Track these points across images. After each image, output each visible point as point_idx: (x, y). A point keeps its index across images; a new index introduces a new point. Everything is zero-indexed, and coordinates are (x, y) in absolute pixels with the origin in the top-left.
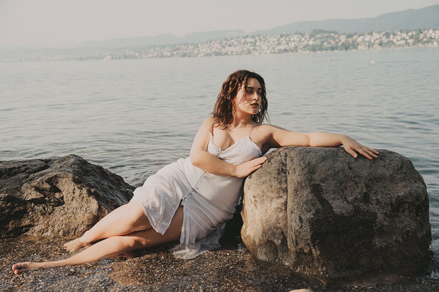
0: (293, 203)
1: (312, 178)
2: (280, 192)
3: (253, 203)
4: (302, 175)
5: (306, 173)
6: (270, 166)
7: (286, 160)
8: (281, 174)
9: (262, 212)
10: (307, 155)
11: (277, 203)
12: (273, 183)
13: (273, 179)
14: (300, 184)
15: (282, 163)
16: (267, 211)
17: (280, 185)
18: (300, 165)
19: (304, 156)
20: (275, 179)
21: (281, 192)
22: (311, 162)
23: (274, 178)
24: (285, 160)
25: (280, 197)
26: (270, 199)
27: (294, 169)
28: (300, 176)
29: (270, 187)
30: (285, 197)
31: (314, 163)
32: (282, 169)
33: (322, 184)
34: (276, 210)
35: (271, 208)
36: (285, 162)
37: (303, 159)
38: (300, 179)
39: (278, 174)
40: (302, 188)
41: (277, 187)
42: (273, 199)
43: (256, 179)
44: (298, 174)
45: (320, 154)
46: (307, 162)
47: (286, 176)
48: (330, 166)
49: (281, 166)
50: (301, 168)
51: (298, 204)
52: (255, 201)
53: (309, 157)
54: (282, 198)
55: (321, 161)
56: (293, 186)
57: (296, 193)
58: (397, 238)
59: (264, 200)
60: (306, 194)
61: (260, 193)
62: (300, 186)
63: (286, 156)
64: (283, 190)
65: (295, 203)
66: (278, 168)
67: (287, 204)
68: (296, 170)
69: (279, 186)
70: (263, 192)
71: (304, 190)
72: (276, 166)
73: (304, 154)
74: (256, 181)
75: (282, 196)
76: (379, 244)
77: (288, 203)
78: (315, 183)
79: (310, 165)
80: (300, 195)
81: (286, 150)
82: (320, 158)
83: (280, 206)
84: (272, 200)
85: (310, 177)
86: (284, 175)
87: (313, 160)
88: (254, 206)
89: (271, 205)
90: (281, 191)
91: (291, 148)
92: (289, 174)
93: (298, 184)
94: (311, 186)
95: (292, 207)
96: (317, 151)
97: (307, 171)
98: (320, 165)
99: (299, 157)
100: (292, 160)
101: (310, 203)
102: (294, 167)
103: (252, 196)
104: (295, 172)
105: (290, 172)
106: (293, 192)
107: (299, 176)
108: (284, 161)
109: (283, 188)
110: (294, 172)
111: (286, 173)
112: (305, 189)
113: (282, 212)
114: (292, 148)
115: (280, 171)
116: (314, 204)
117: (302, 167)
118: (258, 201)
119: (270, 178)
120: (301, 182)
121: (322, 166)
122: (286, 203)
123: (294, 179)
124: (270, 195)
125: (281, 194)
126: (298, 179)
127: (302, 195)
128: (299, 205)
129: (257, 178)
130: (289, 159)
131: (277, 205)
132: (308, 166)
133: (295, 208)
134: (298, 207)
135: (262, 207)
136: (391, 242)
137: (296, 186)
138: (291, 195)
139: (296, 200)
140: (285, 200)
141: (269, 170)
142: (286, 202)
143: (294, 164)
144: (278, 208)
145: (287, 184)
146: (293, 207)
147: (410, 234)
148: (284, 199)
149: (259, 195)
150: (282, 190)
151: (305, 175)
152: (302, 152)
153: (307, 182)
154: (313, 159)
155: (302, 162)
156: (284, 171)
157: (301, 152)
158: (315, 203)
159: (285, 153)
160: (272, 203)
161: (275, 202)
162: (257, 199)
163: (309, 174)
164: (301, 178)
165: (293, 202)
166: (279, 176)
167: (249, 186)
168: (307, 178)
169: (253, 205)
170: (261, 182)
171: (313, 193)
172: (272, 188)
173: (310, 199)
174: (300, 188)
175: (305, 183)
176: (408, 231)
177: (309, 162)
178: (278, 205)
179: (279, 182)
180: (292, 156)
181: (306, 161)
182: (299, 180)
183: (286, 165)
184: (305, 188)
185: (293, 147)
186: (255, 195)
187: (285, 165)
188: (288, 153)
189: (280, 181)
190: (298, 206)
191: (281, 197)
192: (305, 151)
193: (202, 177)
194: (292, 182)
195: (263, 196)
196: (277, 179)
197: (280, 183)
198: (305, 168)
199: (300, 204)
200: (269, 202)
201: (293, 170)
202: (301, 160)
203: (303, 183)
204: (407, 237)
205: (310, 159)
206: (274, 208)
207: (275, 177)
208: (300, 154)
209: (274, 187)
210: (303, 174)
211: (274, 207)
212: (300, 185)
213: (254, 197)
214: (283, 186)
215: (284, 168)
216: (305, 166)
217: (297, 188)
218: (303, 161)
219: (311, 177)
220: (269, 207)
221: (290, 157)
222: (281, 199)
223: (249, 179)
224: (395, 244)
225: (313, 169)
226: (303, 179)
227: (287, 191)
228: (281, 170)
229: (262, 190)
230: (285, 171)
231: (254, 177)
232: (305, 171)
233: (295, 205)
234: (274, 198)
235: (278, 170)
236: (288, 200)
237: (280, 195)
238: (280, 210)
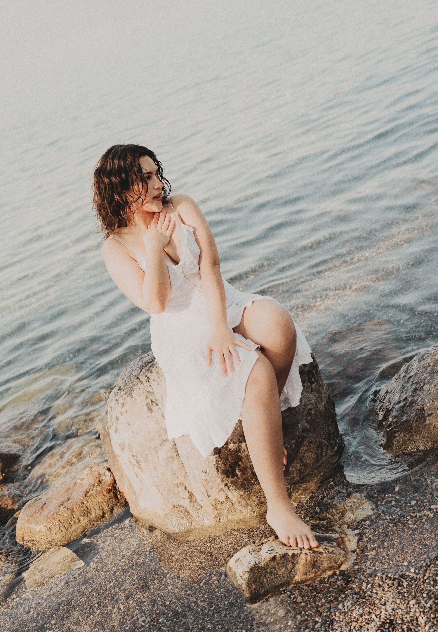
2: (162, 435)
3: (135, 465)
8: (153, 407)
9: (152, 473)
11: (164, 451)
16: (157, 469)
25: (165, 441)
26: (154, 450)
34: (167, 461)
35: (160, 462)
52: (136, 462)
58: (302, 426)
59: (146, 455)
61: (138, 448)
65: (186, 445)
70: (141, 445)
76: (288, 445)
83: (169, 455)
84: (156, 450)
88: (138, 469)
89: (157, 457)
90: (162, 433)
103: (130, 457)
113: (175, 460)
118: (141, 461)
122: (175, 446)
124: (152, 444)
125: (164, 437)
131: (165, 454)
133: (189, 451)
135: (148, 465)
136: (298, 434)
140: (172, 443)
144: (168, 458)
146: (187, 450)
147: (313, 412)
149: (139, 452)
150: (162, 431)
160: (159, 454)
161: (162, 451)
162: (138, 458)
167: (120, 445)
169: (135, 468)
170: (133, 433)
172: (151, 435)
176: (310, 409)
186: (134, 454)
195: (145, 451)
200: (154, 455)
204: (311, 418)
211: (162, 459)
213: (133, 457)
220: (157, 462)
222: (167, 444)
224: (304, 435)
229: (139, 443)
234: (158, 447)
237: (164, 439)
238: (171, 459)
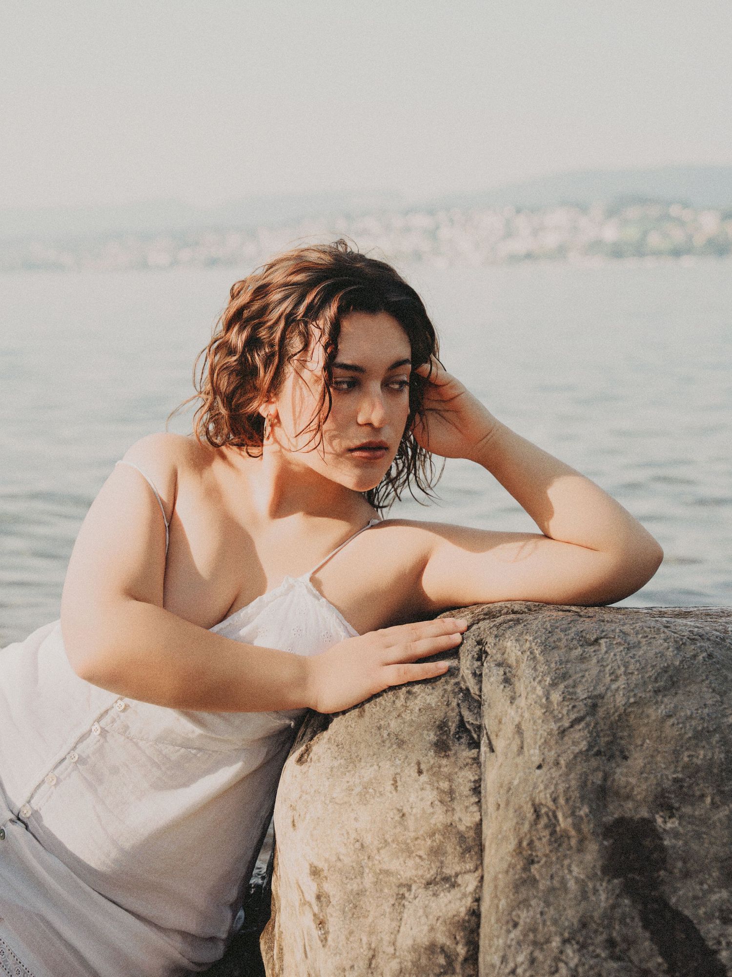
0: (509, 932)
1: (609, 783)
2: (445, 854)
3: (310, 904)
4: (557, 763)
5: (575, 757)
6: (399, 704)
7: (478, 677)
8: (455, 747)
9: (352, 967)
10: (582, 659)
11: (427, 917)
12: (412, 798)
13: (415, 774)
14: (544, 821)
15: (461, 688)
16: (377, 967)
17: (450, 810)
18: (548, 708)
19: (567, 661)
20: (424, 778)
21: (449, 849)
22: (601, 697)
23: (420, 772)
24: (474, 674)
25: (446, 879)
26: (396, 890)
27: (519, 730)
28: (545, 769)
29: (397, 818)
30: (471, 888)
31: (620, 700)
32: (462, 723)
33: (665, 822)
34: (424, 961)
35: (398, 944)
36: (474, 690)
37: (565, 676)
38: (546, 787)
39: (442, 747)
40: (557, 839)
41: (433, 821)
42: (409, 890)
43: (332, 769)
44: (537, 760)
45: (651, 654)
46: (581, 693)
47: (476, 760)
48: (702, 719)
49: (454, 704)
50: (554, 726)
51: (535, 943)
52: (318, 897)
53: (594, 671)
54: (454, 885)
55: (657, 692)
56: (508, 825)
57: (526, 869)
59: (361, 893)
60: (577, 880)
61: (343, 850)
62: (546, 833)
63: (481, 656)
64: (462, 838)
65: (515, 934)
66: (439, 715)
67: (478, 925)
68: (528, 735)
69: (439, 818)
70: (358, 845)
71: (565, 856)
72: (428, 708)
73: (571, 649)
74: (327, 783)
75: (457, 875)
77: (483, 920)
78: (628, 815)
79: (601, 712)
80: (548, 883)
81: (481, 624)
82: (651, 673)
83: (442, 939)
84: (403, 897)
85: (598, 778)
86: (467, 754)
87: (614, 686)
88: (313, 926)
89: (395, 924)
90: (451, 847)
91: (507, 613)
92: (492, 750)
93: (538, 816)
94: (605, 836)
95: (504, 959)
96: (632, 639)
97: (583, 746)
98: (654, 713)
99: (542, 668)
100: (507, 681)
101: (600, 939)
102: (517, 719)
103: (307, 870)
104: (522, 748)
105: (500, 744)
106: (511, 866)
107: (539, 767)
108: (471, 683)
109: (462, 828)
110: (515, 747)
111: (476, 744)
112: (570, 848)
113: (454, 973)
114: (514, 612)
115: (447, 733)
116: (624, 946)
117: (558, 720)
118: (334, 901)
119: (399, 770)
120: (550, 804)
121: (663, 720)
122: (473, 919)
123: (516, 782)
124: (394, 865)
125: (452, 866)
126: (535, 787)
127: (556, 883)
128: (542, 949)
129: (336, 764)
130: (495, 670)
131: (426, 928)
132: (588, 719)
133: (516, 967)
134: (533, 961)
135: (351, 933)
137: (526, 826)
138: (501, 884)
139: (524, 917)
140: (469, 901)
141: (394, 725)
142: (475, 914)
143: (516, 702)
144: (432, 948)
145: (480, 811)
146: (511, 960)
148: (464, 895)
149: (339, 864)
150: (454, 840)
151: (570, 766)
152: (560, 640)
153: (584, 810)
154: (616, 680)
155: (556, 697)
156: (468, 731)
157: (555, 638)
158: (625, 939)
159: (479, 643)
160: (405, 915)
161: (421, 912)
162: (328, 887)
163: (594, 763)
164: (552, 778)
165: (510, 926)
166: (444, 762)
167: (293, 808)
168: (583, 785)
169: (308, 921)
170: (350, 789)
171: (614, 877)
172: (406, 829)
173: (601, 911)
174: (544, 840)
175: (573, 814)
177: (596, 697)
178: (432, 929)
179: (442, 791)
180: (512, 660)
181: (579, 690)
182: (544, 797)
183: (480, 705)
184: (573, 842)
185: (517, 608)
186: (321, 865)
187: (476, 704)
188: (491, 640)
189: (445, 785)
190: (537, 954)
191: (450, 882)
192: (572, 633)
193: (64, 759)
194: (508, 803)
195: (362, 874)
196: (434, 774)
197: (449, 797)
198: (572, 726)
199: (548, 941)
200: (388, 910)
201: (510, 736)
202: (554, 685)
203: (560, 816)
205: (598, 680)
206: (414, 949)
207: (423, 766)
208: (547, 647)
209: (416, 819)
210: (562, 762)
211: (410, 942)
212: (546, 827)
213: (315, 872)
214: (460, 820)
215: (468, 717)
216: (573, 716)
217: (531, 843)
218: (562, 686)
219: (605, 779)
220: (387, 938)
221: (499, 665)
222: (449, 896)
223: (298, 767)
225: (614, 735)
226: (562, 787)
227: (481, 849)
228: (453, 727)
229: (353, 835)
230: (475, 736)
231: (319, 761)
232: (574, 743)
233: (519, 943)
234: (414, 887)
235: (442, 726)
236: (485, 908)
237: (448, 871)
238: (442, 960)
